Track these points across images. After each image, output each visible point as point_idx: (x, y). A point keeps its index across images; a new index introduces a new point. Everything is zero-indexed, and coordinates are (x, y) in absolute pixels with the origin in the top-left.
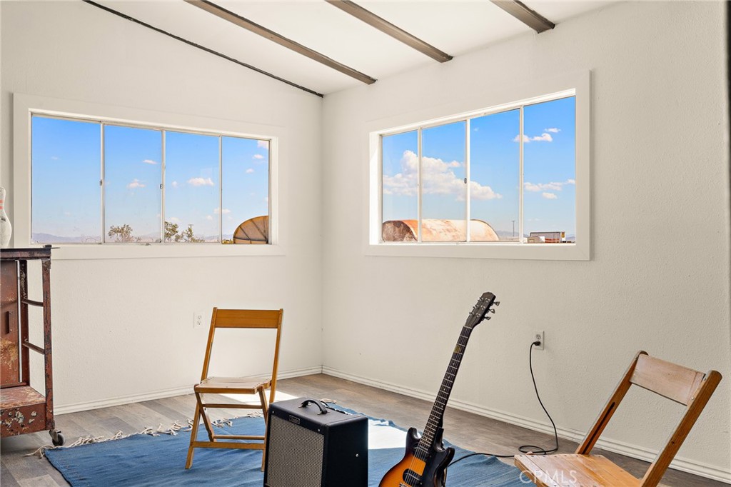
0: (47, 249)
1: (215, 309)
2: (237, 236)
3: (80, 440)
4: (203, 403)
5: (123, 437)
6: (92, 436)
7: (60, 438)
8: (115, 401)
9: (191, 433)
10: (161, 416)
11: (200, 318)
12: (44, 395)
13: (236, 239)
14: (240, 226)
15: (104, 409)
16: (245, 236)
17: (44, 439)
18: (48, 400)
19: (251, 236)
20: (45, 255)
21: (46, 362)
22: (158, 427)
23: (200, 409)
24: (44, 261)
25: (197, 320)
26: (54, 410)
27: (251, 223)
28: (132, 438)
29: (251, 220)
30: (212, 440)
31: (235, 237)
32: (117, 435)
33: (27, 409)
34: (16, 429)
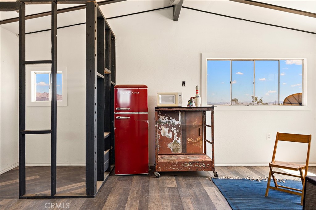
0: (213, 107)
1: (278, 132)
2: (285, 102)
3: (224, 176)
4: (273, 171)
5: (239, 178)
6: (227, 176)
7: (217, 175)
8: (235, 164)
9: (267, 182)
10: (254, 173)
11: (269, 135)
12: (212, 159)
13: (285, 103)
14: (287, 98)
15: (231, 167)
16: (289, 102)
17: (211, 174)
18: (213, 160)
19: (292, 102)
20: (212, 109)
21: (212, 147)
22: (253, 177)
23: (271, 173)
24: (212, 111)
25: (268, 136)
26: (215, 164)
27: (292, 96)
28: (242, 179)
29: (292, 95)
30: (276, 186)
31: (284, 103)
32: (237, 177)
33: (206, 162)
34: (203, 169)
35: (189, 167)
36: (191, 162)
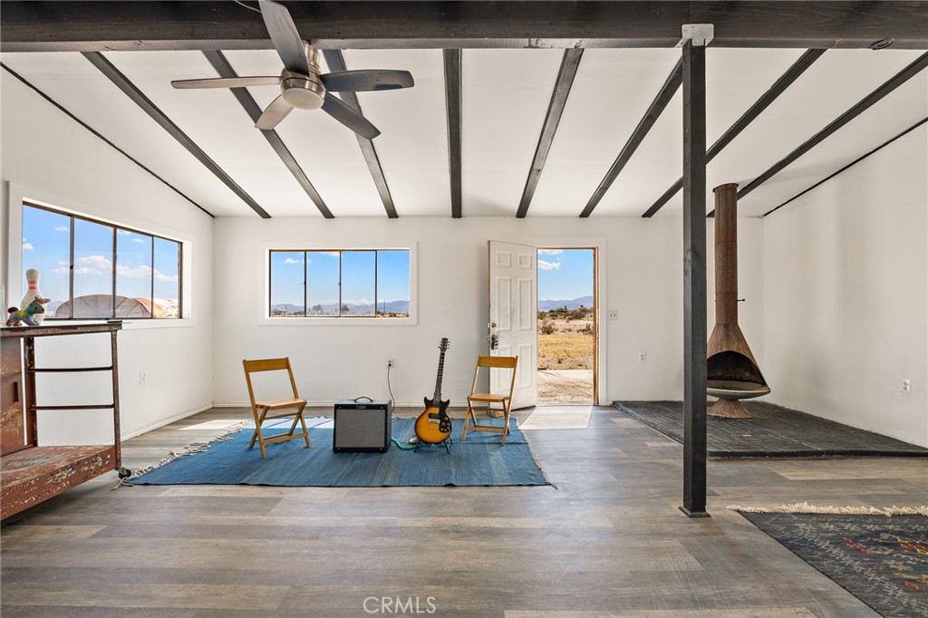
5: (167, 461)
24: (113, 333)
25: (142, 377)
33: (104, 453)
34: (98, 471)
35: (65, 474)
36: (72, 466)
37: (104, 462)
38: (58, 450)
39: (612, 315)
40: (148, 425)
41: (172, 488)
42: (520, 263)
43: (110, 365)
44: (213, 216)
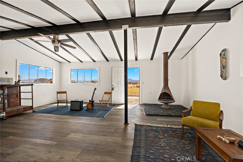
17: (31, 111)
18: (33, 105)
24: (32, 86)
33: (30, 107)
34: (28, 110)
35: (22, 110)
36: (23, 108)
37: (30, 109)
38: (23, 106)
39: (143, 83)
40: (44, 104)
41: (40, 114)
42: (120, 72)
43: (31, 91)
44: (60, 62)
